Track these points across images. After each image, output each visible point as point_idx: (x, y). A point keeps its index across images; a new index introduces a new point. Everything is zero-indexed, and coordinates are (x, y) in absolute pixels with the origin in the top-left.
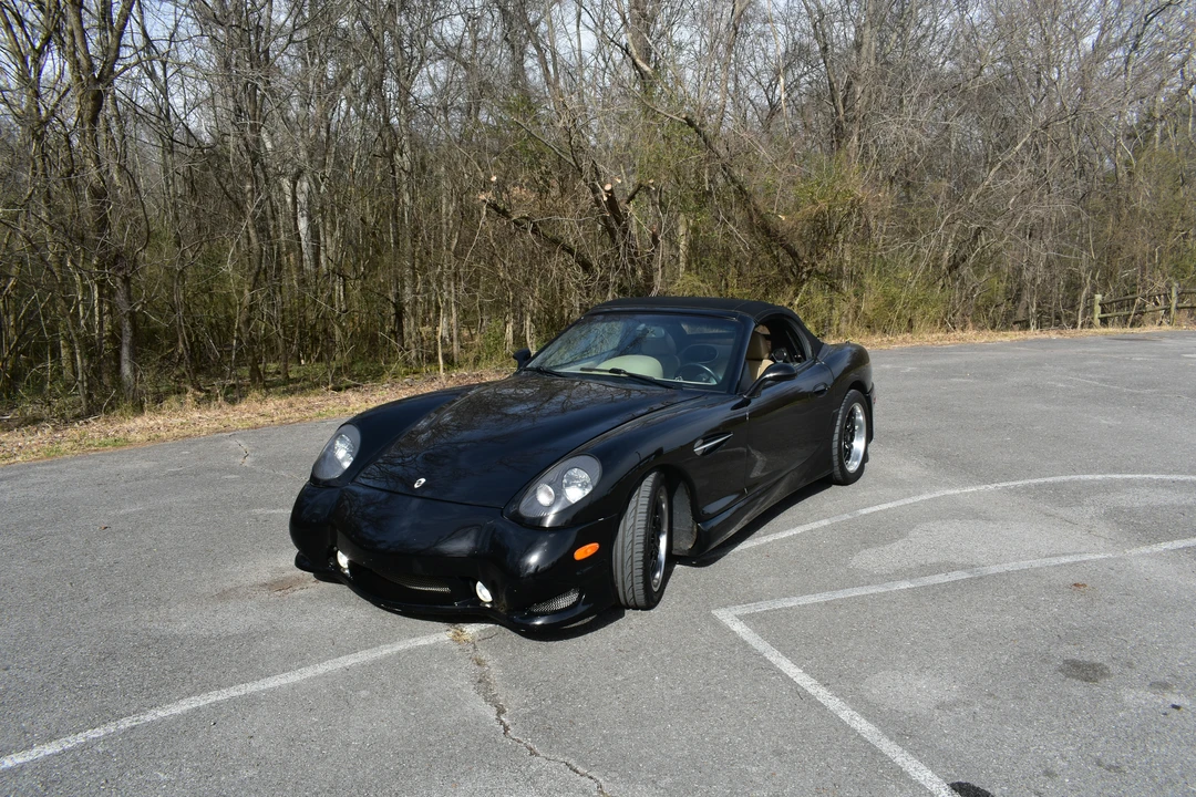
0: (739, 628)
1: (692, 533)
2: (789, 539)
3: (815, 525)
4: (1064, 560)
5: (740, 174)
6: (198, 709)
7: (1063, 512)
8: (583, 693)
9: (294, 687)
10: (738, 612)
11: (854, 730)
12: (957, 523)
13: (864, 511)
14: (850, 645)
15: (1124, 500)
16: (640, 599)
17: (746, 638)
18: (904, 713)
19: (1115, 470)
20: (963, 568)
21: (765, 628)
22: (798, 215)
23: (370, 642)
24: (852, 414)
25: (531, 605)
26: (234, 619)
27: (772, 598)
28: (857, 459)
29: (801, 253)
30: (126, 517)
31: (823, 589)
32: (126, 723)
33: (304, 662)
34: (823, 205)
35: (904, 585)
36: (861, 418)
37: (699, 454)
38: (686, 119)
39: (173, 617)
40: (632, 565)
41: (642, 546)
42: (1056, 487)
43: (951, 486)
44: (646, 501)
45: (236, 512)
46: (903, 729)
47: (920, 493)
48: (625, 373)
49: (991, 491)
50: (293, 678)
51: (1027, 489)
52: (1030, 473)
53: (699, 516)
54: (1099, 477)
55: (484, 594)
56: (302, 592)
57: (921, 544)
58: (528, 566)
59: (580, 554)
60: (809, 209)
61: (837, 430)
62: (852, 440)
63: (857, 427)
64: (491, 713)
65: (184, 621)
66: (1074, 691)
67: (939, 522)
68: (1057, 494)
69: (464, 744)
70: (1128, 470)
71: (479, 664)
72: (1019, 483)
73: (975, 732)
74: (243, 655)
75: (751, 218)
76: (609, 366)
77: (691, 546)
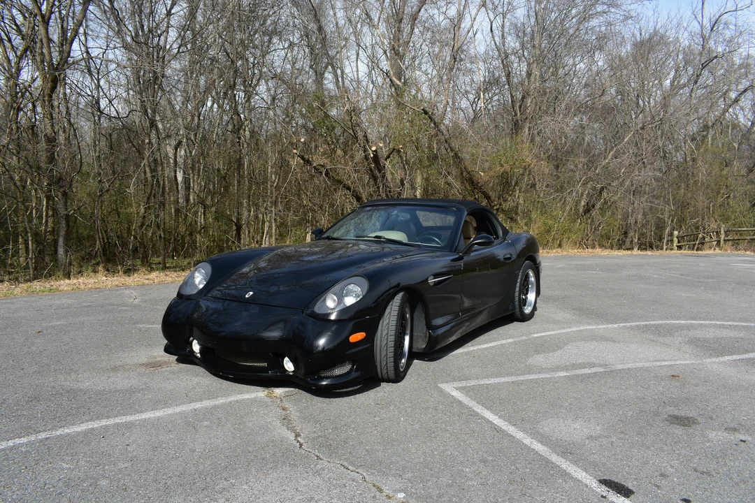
0: (456, 394)
1: (425, 337)
2: (487, 348)
3: (504, 342)
4: (664, 363)
5: (456, 144)
6: (93, 429)
7: (661, 339)
8: (353, 426)
9: (159, 419)
10: (455, 386)
11: (533, 450)
12: (595, 343)
13: (535, 335)
14: (529, 404)
15: (700, 334)
16: (392, 373)
17: (460, 399)
18: (566, 441)
19: (692, 319)
20: (600, 366)
21: (473, 394)
22: (491, 173)
23: (211, 395)
24: (527, 277)
25: (321, 371)
26: (120, 381)
27: (477, 379)
28: (530, 306)
29: (493, 198)
30: (53, 327)
31: (511, 375)
32: (43, 435)
33: (166, 405)
34: (507, 167)
35: (563, 374)
36: (532, 279)
37: (431, 284)
38: (423, 110)
39: (80, 380)
40: (387, 349)
41: (393, 337)
42: (657, 327)
43: (590, 324)
44: (397, 308)
45: (127, 326)
46: (566, 450)
47: (570, 328)
48: (384, 238)
49: (615, 328)
50: (158, 414)
51: (638, 327)
52: (640, 319)
53: (430, 326)
54: (683, 322)
55: (289, 366)
56: (167, 369)
57: (571, 353)
59: (354, 338)
60: (499, 170)
61: (518, 285)
62: (527, 294)
63: (530, 285)
64: (292, 436)
65: (86, 382)
66: (676, 431)
67: (583, 342)
68: (657, 330)
69: (272, 452)
70: (701, 319)
71: (283, 409)
72: (633, 324)
73: (613, 452)
74: (128, 401)
75: (462, 173)
76: (374, 235)
77: (424, 346)
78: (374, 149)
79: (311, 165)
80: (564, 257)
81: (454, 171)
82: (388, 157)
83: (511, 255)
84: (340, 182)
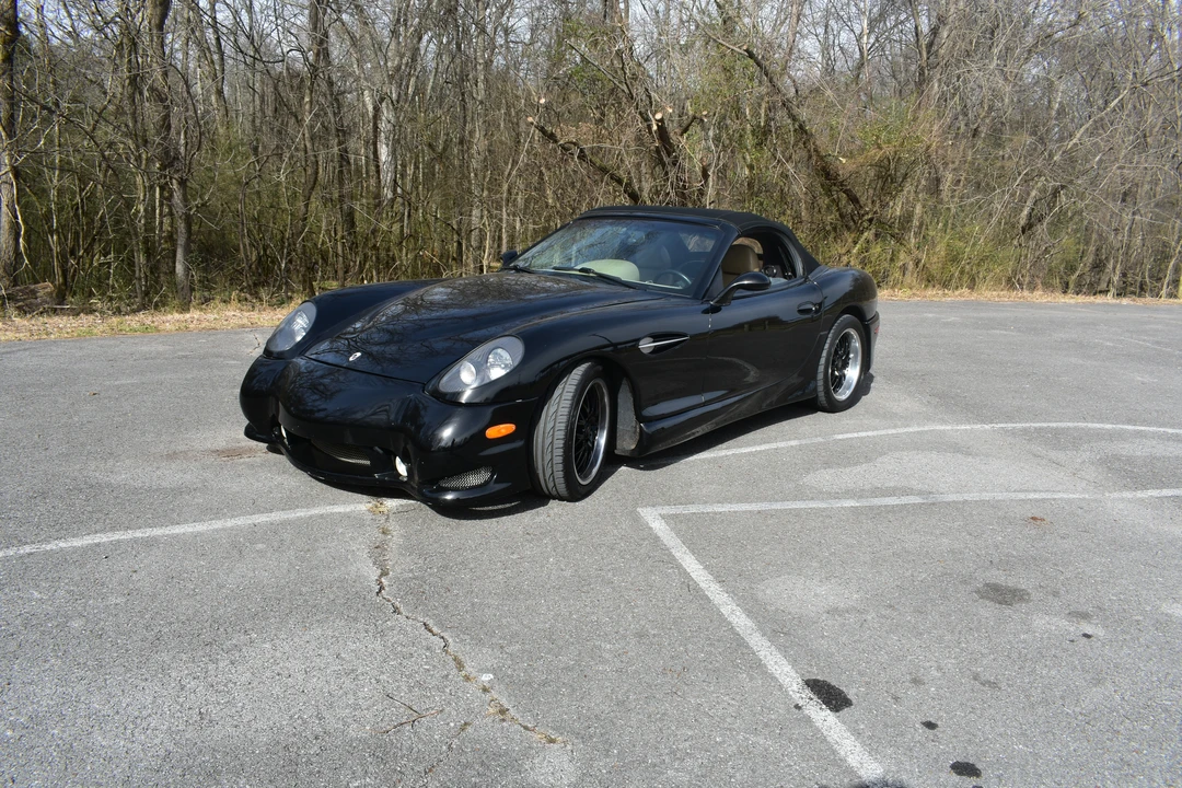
0: (658, 526)
1: (635, 432)
3: (782, 445)
4: (1032, 496)
6: (98, 545)
7: (1053, 454)
8: (472, 565)
9: (195, 535)
10: (664, 512)
11: (730, 623)
12: (934, 455)
13: (840, 437)
14: (765, 549)
15: (1125, 449)
16: (562, 488)
17: (660, 534)
18: (789, 614)
19: (1129, 421)
20: (920, 493)
21: (684, 528)
23: (289, 503)
25: (443, 478)
26: (171, 475)
27: (706, 503)
28: (848, 389)
29: (862, 200)
30: (118, 387)
32: (27, 549)
33: (217, 514)
34: (888, 150)
35: (849, 503)
37: (645, 352)
38: (746, 51)
39: (116, 469)
40: (552, 452)
41: (563, 433)
42: (1057, 433)
43: (944, 422)
44: (573, 389)
45: (220, 390)
46: (779, 628)
47: (908, 426)
48: (593, 272)
49: (985, 430)
50: (200, 527)
51: (1025, 431)
52: (1036, 417)
53: (641, 417)
54: (1109, 426)
55: (402, 468)
56: (247, 460)
57: (884, 471)
58: (441, 440)
59: (494, 432)
60: (875, 154)
61: (824, 354)
62: (843, 368)
64: (374, 573)
65: (126, 473)
66: (982, 611)
67: (915, 452)
68: (1056, 439)
70: (1145, 422)
71: (383, 533)
72: (1019, 425)
73: (856, 638)
74: (167, 505)
76: (579, 267)
77: (633, 447)
78: (659, 116)
79: (556, 141)
80: (971, 303)
81: (800, 154)
82: (685, 130)
83: (814, 305)
84: (604, 170)
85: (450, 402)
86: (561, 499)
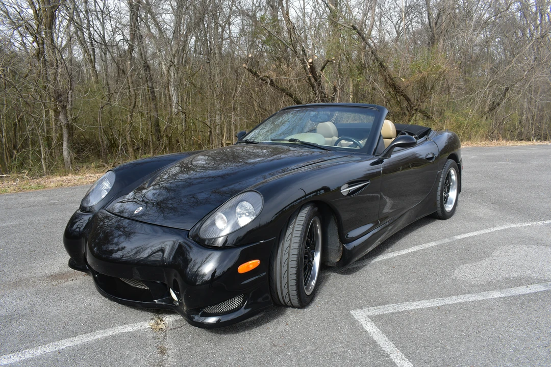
1: (339, 250)
2: (408, 255)
3: (426, 246)
5: (381, 56)
10: (370, 313)
12: (524, 247)
13: (459, 237)
16: (295, 301)
17: (376, 338)
21: (391, 329)
22: (412, 79)
24: (449, 175)
25: (206, 307)
26: (10, 303)
27: (397, 302)
28: (451, 203)
29: (412, 100)
31: (435, 295)
34: (425, 73)
35: (496, 294)
36: (454, 178)
37: (345, 194)
38: (352, 26)
40: (288, 277)
41: (295, 263)
43: (513, 222)
44: (300, 228)
47: (494, 226)
48: (299, 141)
53: (344, 240)
58: (203, 275)
59: (243, 268)
60: (418, 76)
61: (440, 184)
62: (448, 191)
63: (451, 183)
67: (511, 246)
71: (161, 352)
75: (386, 80)
76: (289, 138)
77: (338, 260)
78: (310, 61)
79: (258, 76)
80: (474, 149)
81: (380, 77)
82: (323, 68)
83: (433, 154)
84: (283, 90)
85: (208, 246)
86: (293, 307)
